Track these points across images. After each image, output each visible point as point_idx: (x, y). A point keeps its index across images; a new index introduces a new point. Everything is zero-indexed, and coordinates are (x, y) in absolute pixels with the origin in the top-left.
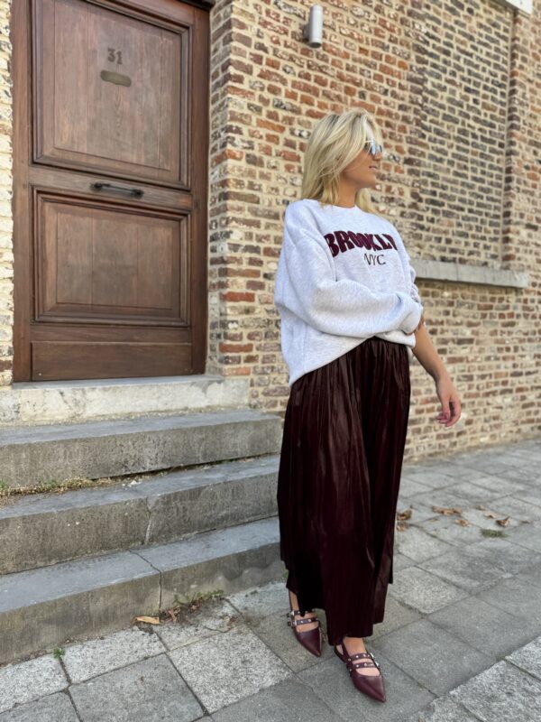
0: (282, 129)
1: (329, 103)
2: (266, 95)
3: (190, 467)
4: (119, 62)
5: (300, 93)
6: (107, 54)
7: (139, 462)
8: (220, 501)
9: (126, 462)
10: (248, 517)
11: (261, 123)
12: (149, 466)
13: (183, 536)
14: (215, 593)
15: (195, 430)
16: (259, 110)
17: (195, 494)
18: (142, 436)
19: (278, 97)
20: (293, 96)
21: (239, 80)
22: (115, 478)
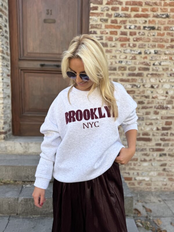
0: (120, 27)
1: (149, 8)
2: (110, 12)
4: (51, 14)
5: (130, 7)
6: (46, 12)
9: (28, 176)
11: (107, 27)
13: (33, 216)
16: (106, 21)
19: (117, 12)
20: (126, 9)
21: (96, 8)
22: (24, 182)
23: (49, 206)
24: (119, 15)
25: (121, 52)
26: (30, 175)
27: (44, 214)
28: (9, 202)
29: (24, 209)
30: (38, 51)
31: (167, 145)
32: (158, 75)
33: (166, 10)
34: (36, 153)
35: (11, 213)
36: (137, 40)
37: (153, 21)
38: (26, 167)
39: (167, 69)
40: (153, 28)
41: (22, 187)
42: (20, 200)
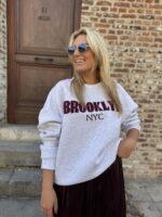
0: (108, 26)
1: (135, 9)
2: (100, 12)
4: (46, 12)
5: (118, 8)
6: (41, 9)
9: (20, 161)
16: (96, 20)
19: (107, 12)
21: (87, 8)
24: (108, 15)
37: (139, 22)
40: (139, 28)
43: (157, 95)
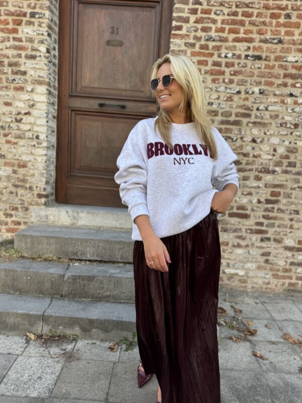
0: (212, 55)
1: (255, 29)
2: (200, 34)
3: (113, 262)
4: (117, 33)
5: (227, 27)
6: (110, 30)
7: (83, 254)
8: (106, 286)
9: (77, 252)
10: (123, 300)
11: (193, 54)
12: (89, 257)
13: (82, 299)
14: (73, 335)
15: (116, 242)
16: (193, 45)
17: (91, 278)
18: (87, 241)
19: (209, 34)
20: (222, 30)
21: (179, 28)
22: (71, 260)
23: (103, 288)
24: (211, 38)
25: (212, 90)
26: (79, 250)
27: (96, 298)
28: (53, 280)
29: (70, 289)
30: (96, 85)
31: (273, 225)
32: (264, 125)
33: (279, 33)
34: (87, 226)
35: (55, 294)
36: (236, 73)
37: (260, 48)
38: (75, 239)
39: (277, 116)
40: (259, 58)
41: (69, 265)
42: (66, 277)
43: (285, 162)
